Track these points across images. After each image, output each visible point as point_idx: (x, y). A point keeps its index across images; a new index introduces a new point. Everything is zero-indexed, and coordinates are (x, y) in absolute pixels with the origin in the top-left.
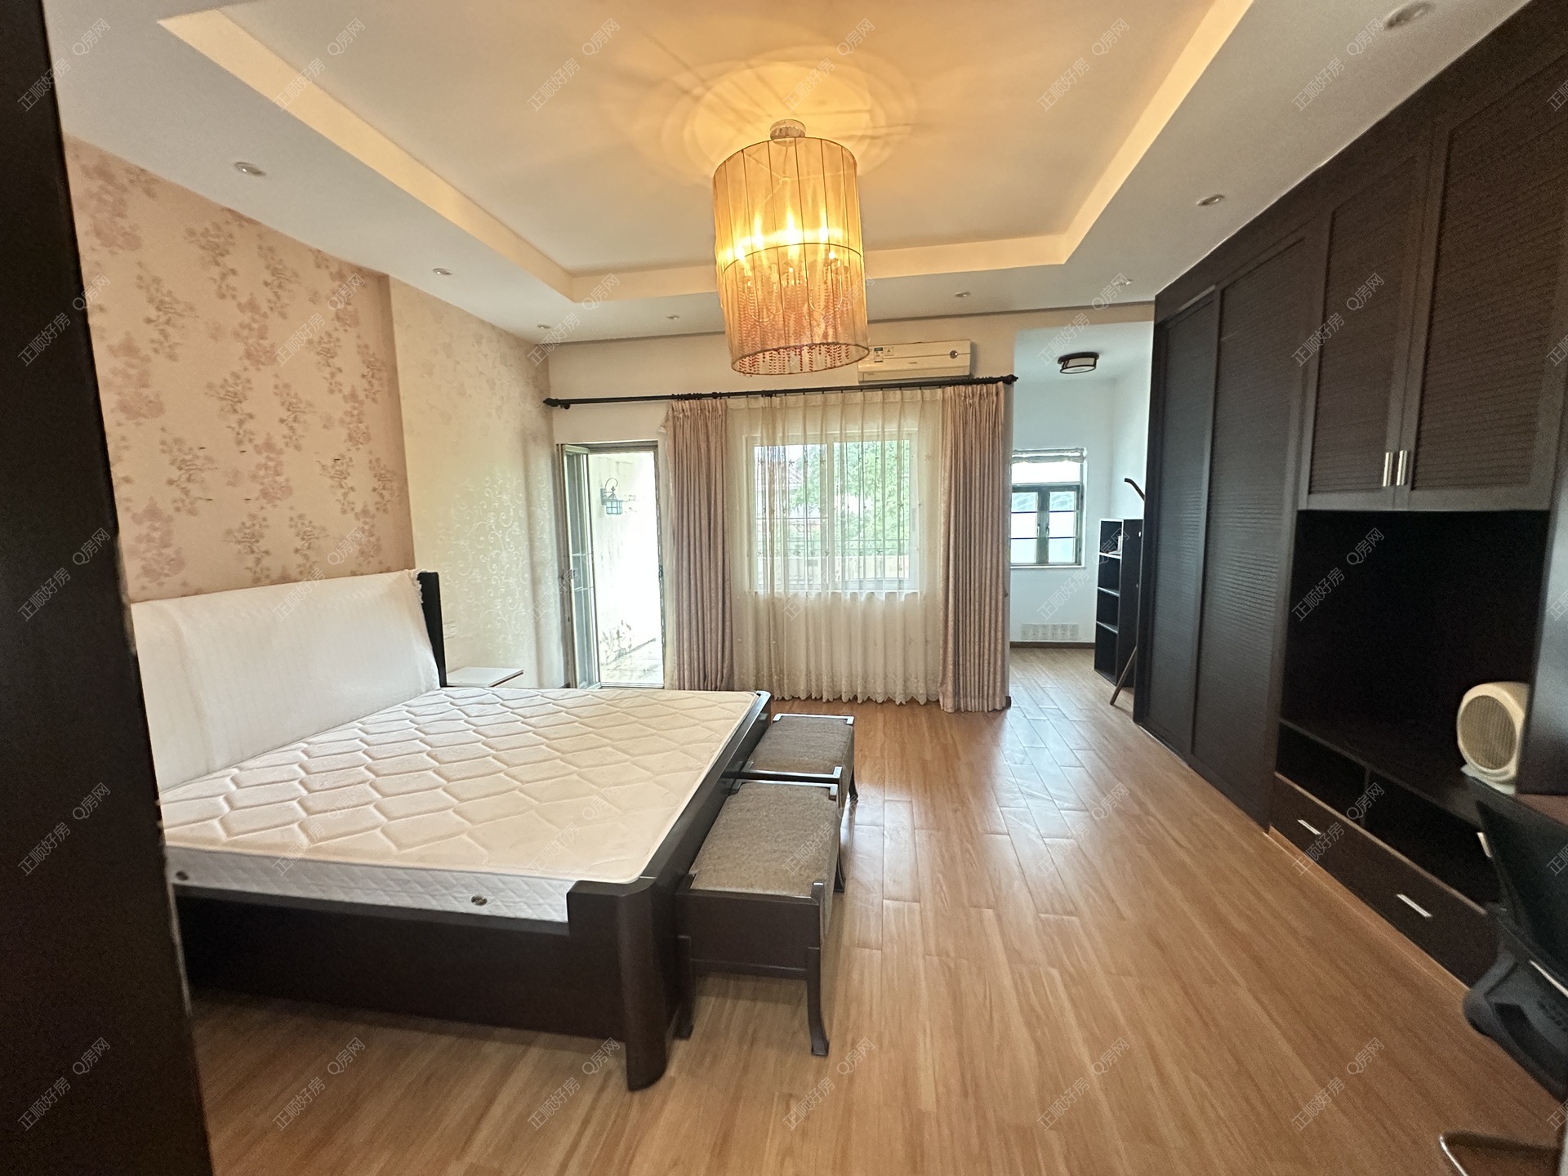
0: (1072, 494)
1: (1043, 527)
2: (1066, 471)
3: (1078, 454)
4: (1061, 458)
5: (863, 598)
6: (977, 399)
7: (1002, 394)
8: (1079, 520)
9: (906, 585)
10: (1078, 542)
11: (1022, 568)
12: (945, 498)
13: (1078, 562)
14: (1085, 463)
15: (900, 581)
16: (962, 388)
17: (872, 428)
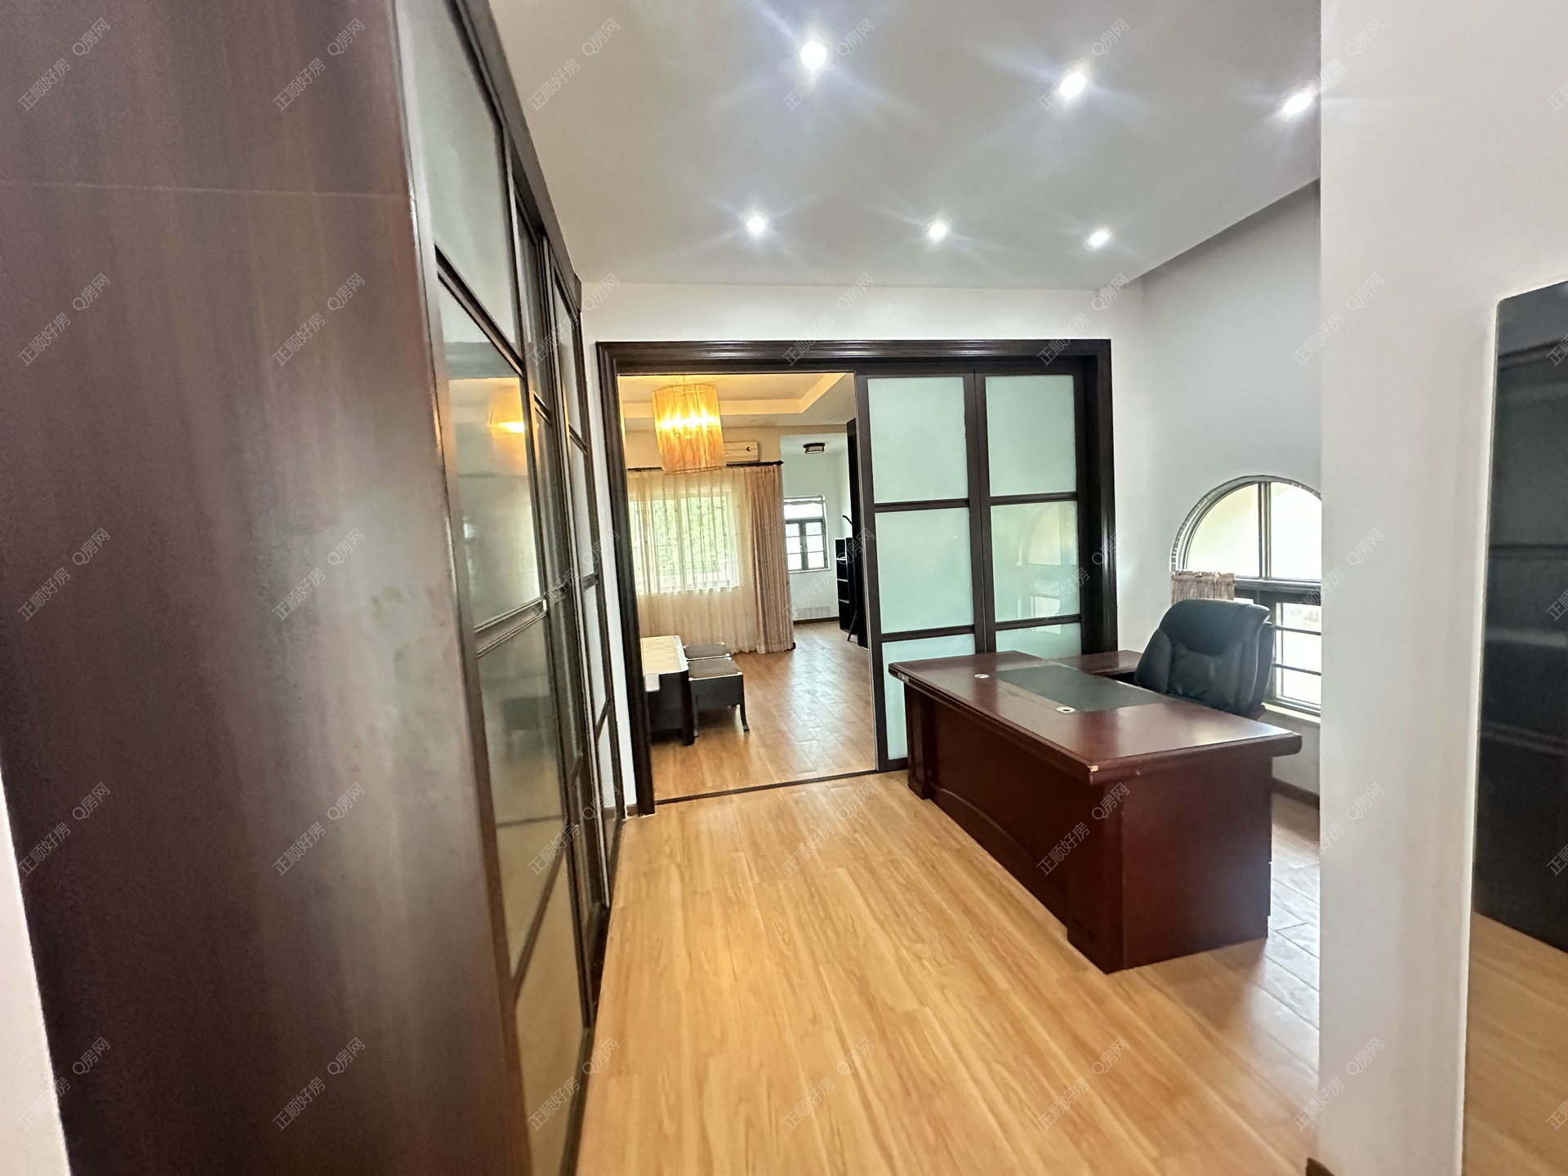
0: (819, 524)
1: (804, 545)
2: (814, 510)
3: (820, 499)
4: (810, 502)
5: (706, 592)
6: (763, 475)
7: (776, 470)
8: (824, 538)
9: (731, 583)
10: (825, 553)
11: (795, 572)
12: (750, 529)
13: (826, 566)
14: (824, 504)
15: (728, 581)
16: (755, 468)
17: (705, 490)
